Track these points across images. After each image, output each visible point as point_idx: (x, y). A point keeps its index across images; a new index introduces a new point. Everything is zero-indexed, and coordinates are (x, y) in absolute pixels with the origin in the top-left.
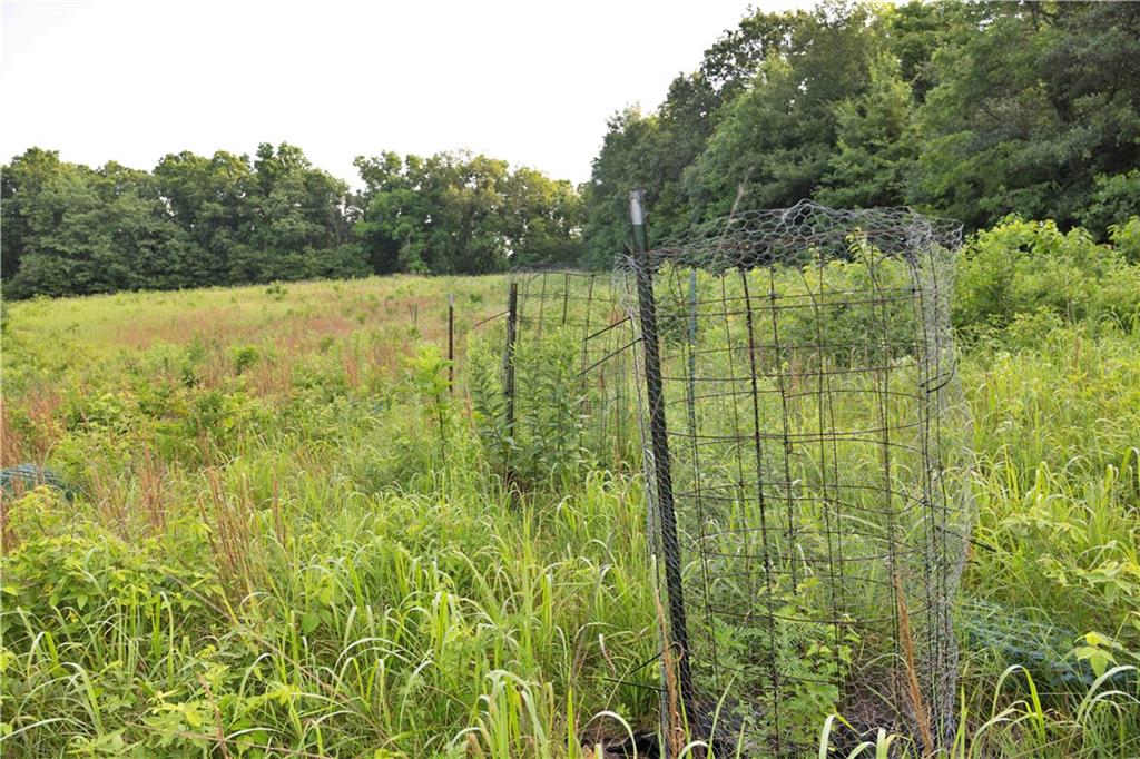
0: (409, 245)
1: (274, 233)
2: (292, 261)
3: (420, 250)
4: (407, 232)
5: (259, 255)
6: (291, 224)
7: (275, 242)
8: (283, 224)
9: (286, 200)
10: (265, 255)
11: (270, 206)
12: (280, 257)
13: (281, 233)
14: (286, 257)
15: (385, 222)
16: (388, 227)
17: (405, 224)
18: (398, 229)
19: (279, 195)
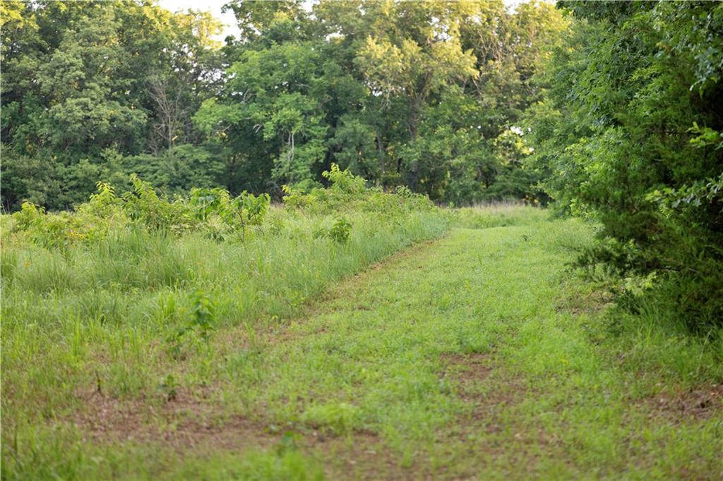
0: (293, 150)
1: (56, 123)
2: (81, 175)
3: (312, 160)
4: (291, 124)
5: (24, 163)
6: (85, 107)
7: (56, 139)
8: (70, 109)
9: (81, 64)
10: (36, 163)
11: (52, 74)
12: (61, 169)
13: (66, 123)
14: (72, 167)
15: (253, 105)
16: (259, 115)
17: (288, 109)
18: (275, 119)
19: (69, 53)
